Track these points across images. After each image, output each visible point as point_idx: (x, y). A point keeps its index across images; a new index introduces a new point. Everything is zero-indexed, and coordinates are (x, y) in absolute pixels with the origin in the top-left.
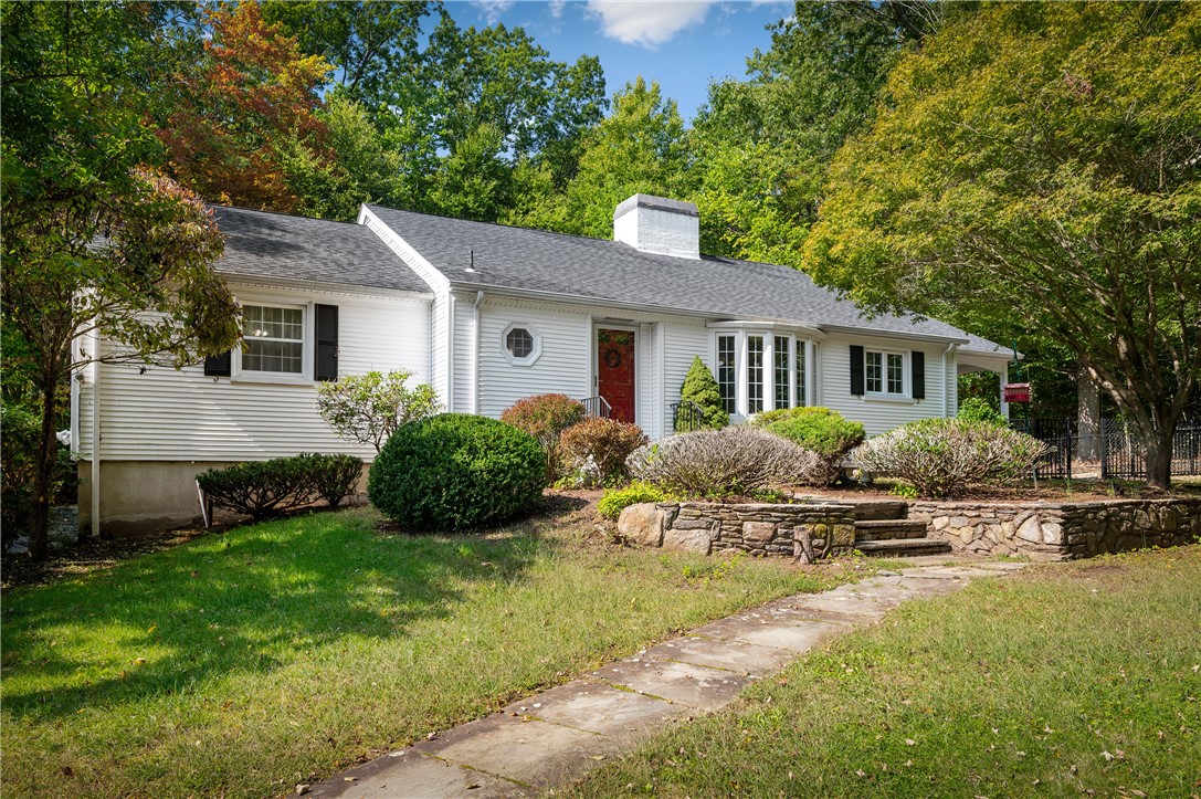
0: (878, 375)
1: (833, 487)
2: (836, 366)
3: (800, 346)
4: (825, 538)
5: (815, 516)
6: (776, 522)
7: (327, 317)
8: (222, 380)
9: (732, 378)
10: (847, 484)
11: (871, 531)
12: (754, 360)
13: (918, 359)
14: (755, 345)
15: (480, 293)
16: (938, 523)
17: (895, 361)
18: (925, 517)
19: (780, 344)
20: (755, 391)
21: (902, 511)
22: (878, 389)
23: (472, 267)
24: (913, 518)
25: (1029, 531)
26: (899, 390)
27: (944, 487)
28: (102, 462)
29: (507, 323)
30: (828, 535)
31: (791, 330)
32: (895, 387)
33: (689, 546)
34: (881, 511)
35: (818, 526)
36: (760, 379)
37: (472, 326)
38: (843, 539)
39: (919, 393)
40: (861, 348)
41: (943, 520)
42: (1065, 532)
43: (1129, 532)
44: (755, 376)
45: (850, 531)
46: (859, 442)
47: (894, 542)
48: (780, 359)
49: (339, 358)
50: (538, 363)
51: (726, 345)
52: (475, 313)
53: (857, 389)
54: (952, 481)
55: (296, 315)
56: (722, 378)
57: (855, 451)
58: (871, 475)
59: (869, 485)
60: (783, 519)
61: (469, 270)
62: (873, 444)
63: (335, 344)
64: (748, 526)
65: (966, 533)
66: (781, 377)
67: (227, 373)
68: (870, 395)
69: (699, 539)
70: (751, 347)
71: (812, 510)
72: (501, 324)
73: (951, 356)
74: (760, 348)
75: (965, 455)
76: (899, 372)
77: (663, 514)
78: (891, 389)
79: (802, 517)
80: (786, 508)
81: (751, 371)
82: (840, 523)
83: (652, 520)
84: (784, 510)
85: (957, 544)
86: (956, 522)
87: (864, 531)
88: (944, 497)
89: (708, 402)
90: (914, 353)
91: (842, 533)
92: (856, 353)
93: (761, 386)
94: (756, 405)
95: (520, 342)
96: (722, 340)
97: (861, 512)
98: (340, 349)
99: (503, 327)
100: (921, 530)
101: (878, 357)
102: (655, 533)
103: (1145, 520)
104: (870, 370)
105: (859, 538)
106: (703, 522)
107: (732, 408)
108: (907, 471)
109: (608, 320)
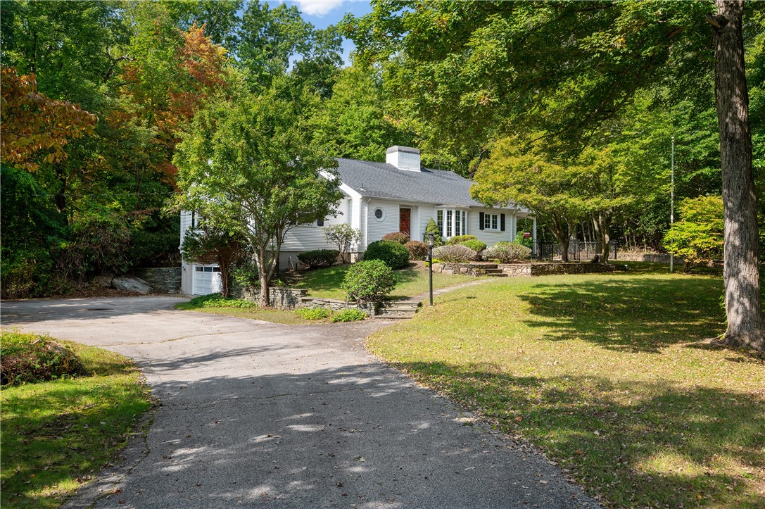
0: (489, 222)
1: (478, 261)
2: (475, 220)
3: (464, 213)
5: (476, 267)
9: (442, 225)
10: (482, 260)
11: (490, 271)
12: (449, 218)
13: (503, 216)
15: (370, 199)
16: (505, 269)
17: (495, 217)
18: (502, 268)
19: (457, 213)
20: (449, 229)
21: (496, 266)
22: (489, 227)
24: (499, 268)
25: (525, 270)
26: (496, 228)
27: (507, 261)
30: (479, 271)
31: (461, 208)
32: (494, 226)
33: (448, 273)
34: (491, 267)
35: (477, 269)
36: (451, 226)
37: (366, 209)
39: (503, 229)
40: (483, 213)
41: (506, 269)
42: (532, 271)
43: (548, 271)
44: (449, 224)
46: (485, 248)
48: (457, 218)
51: (440, 213)
52: (367, 205)
53: (482, 228)
54: (509, 259)
56: (438, 224)
57: (484, 251)
58: (487, 257)
59: (487, 261)
60: (469, 267)
61: (362, 189)
62: (489, 249)
64: (461, 269)
65: (511, 272)
66: (457, 224)
68: (486, 229)
69: (450, 272)
70: (448, 214)
71: (475, 265)
72: (374, 208)
73: (514, 215)
74: (451, 214)
75: (512, 253)
76: (496, 221)
77: (442, 266)
78: (493, 228)
79: (474, 267)
80: (469, 265)
81: (448, 222)
82: (481, 268)
83: (439, 267)
85: (509, 274)
86: (509, 269)
87: (487, 271)
88: (507, 263)
89: (436, 233)
90: (502, 215)
91: (483, 271)
92: (482, 214)
94: (449, 234)
95: (379, 214)
96: (438, 211)
97: (486, 267)
100: (501, 271)
101: (489, 215)
102: (440, 270)
103: (552, 268)
104: (486, 221)
105: (486, 273)
106: (451, 268)
107: (442, 235)
108: (498, 257)
109: (403, 206)
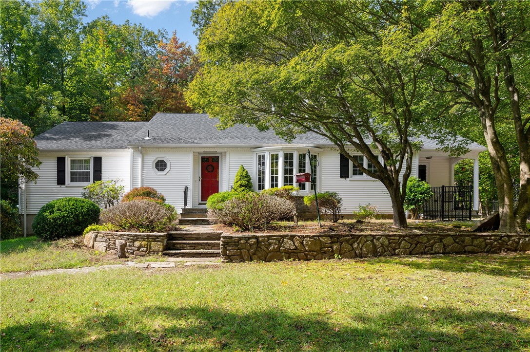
2: (331, 164)
3: (302, 156)
4: (147, 247)
5: (142, 238)
6: (126, 240)
7: (98, 161)
8: (63, 186)
9: (263, 174)
11: (190, 245)
12: (274, 165)
14: (274, 158)
15: (140, 148)
19: (288, 156)
20: (274, 179)
23: (149, 137)
28: (27, 215)
29: (155, 158)
33: (100, 249)
35: (143, 243)
36: (277, 174)
37: (140, 160)
38: (156, 248)
44: (274, 172)
45: (160, 245)
47: (201, 251)
48: (288, 163)
49: (102, 176)
50: (169, 173)
51: (261, 158)
52: (141, 155)
53: (344, 174)
55: (87, 161)
56: (260, 174)
60: (128, 239)
61: (148, 138)
63: (101, 171)
66: (288, 172)
67: (64, 184)
68: (354, 177)
69: (103, 246)
71: (140, 235)
72: (152, 159)
74: (277, 159)
77: (93, 236)
79: (136, 238)
80: (129, 234)
82: (155, 241)
83: (91, 238)
84: (128, 235)
87: (185, 245)
91: (156, 246)
92: (344, 157)
93: (277, 177)
94: (274, 185)
95: (161, 165)
96: (260, 157)
98: (102, 172)
99: (153, 160)
106: (104, 239)
107: (263, 188)
109: (205, 153)
